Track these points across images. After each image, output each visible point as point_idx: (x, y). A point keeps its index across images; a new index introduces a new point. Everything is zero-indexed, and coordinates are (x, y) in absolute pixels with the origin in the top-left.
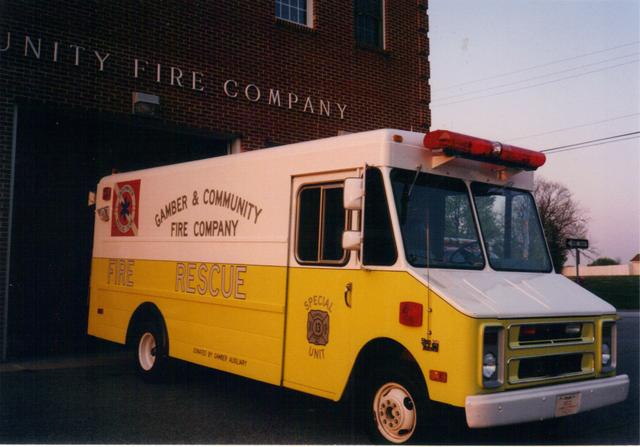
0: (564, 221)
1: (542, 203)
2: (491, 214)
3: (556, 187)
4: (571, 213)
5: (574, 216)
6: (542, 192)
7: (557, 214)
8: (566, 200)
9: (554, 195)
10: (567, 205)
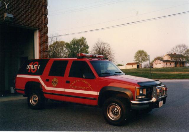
0: (108, 54)
1: (103, 48)
2: (88, 51)
3: (106, 44)
4: (111, 51)
5: (111, 52)
6: (102, 45)
7: (107, 52)
8: (109, 48)
9: (106, 46)
10: (110, 49)
